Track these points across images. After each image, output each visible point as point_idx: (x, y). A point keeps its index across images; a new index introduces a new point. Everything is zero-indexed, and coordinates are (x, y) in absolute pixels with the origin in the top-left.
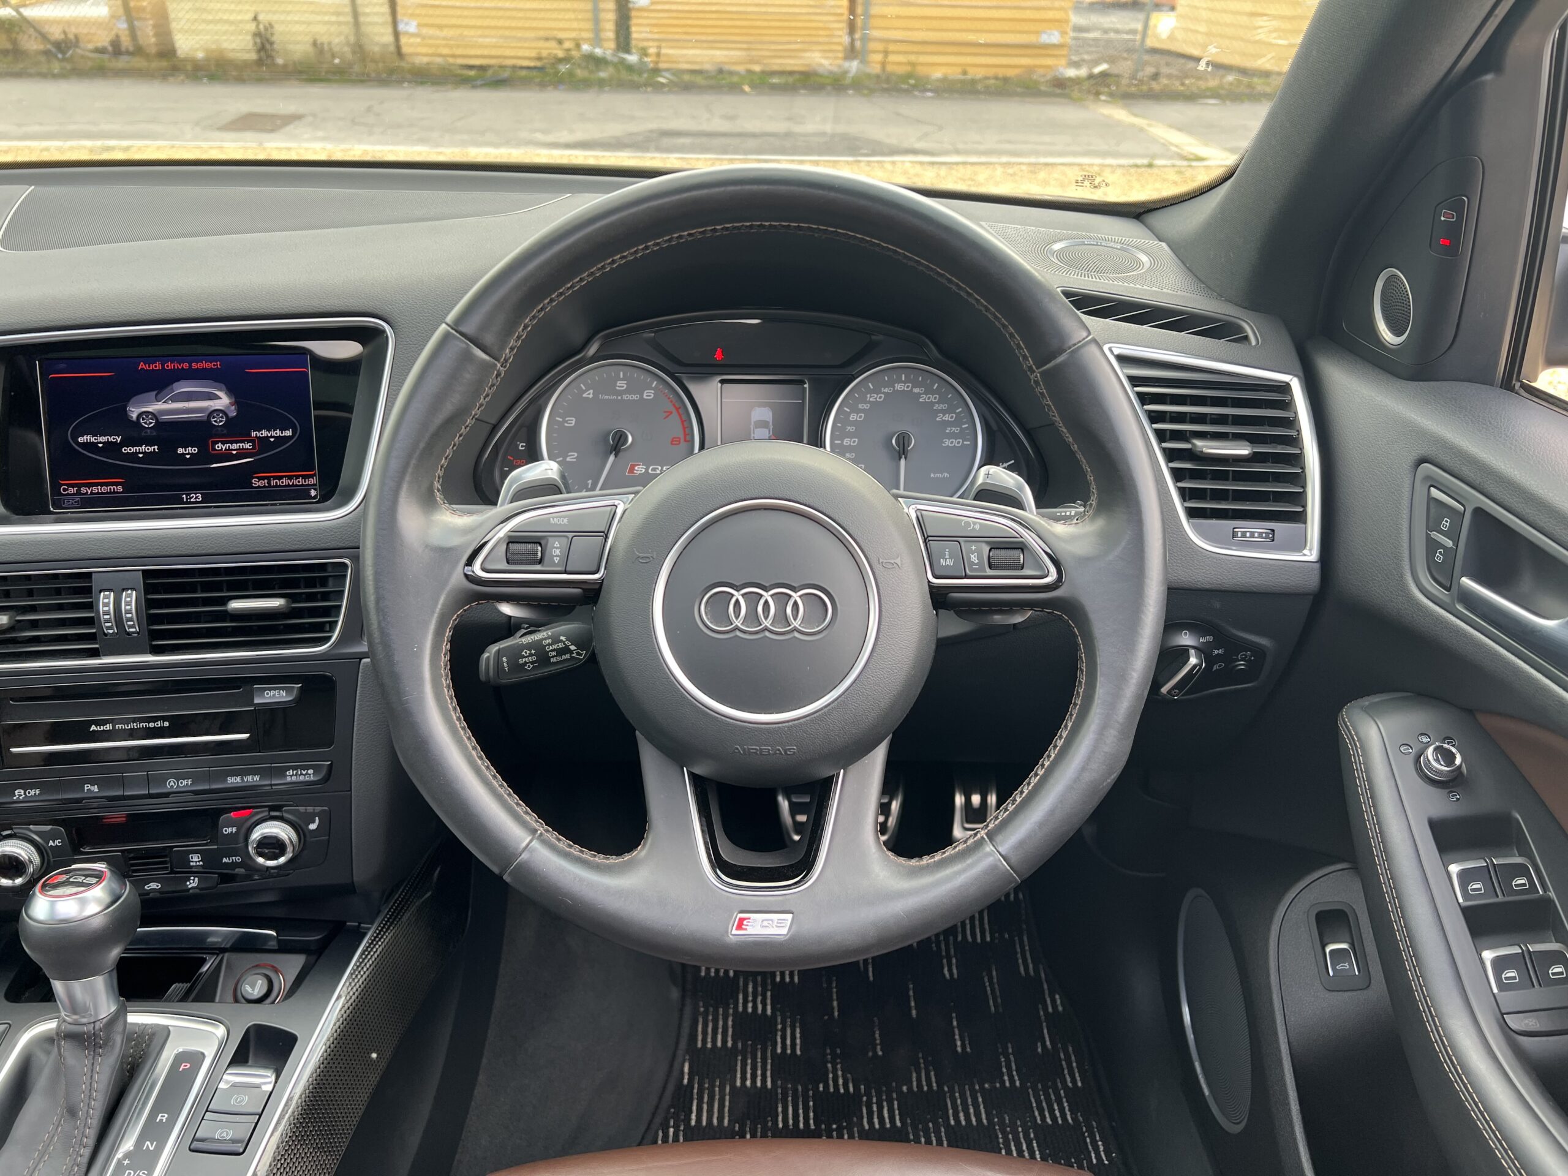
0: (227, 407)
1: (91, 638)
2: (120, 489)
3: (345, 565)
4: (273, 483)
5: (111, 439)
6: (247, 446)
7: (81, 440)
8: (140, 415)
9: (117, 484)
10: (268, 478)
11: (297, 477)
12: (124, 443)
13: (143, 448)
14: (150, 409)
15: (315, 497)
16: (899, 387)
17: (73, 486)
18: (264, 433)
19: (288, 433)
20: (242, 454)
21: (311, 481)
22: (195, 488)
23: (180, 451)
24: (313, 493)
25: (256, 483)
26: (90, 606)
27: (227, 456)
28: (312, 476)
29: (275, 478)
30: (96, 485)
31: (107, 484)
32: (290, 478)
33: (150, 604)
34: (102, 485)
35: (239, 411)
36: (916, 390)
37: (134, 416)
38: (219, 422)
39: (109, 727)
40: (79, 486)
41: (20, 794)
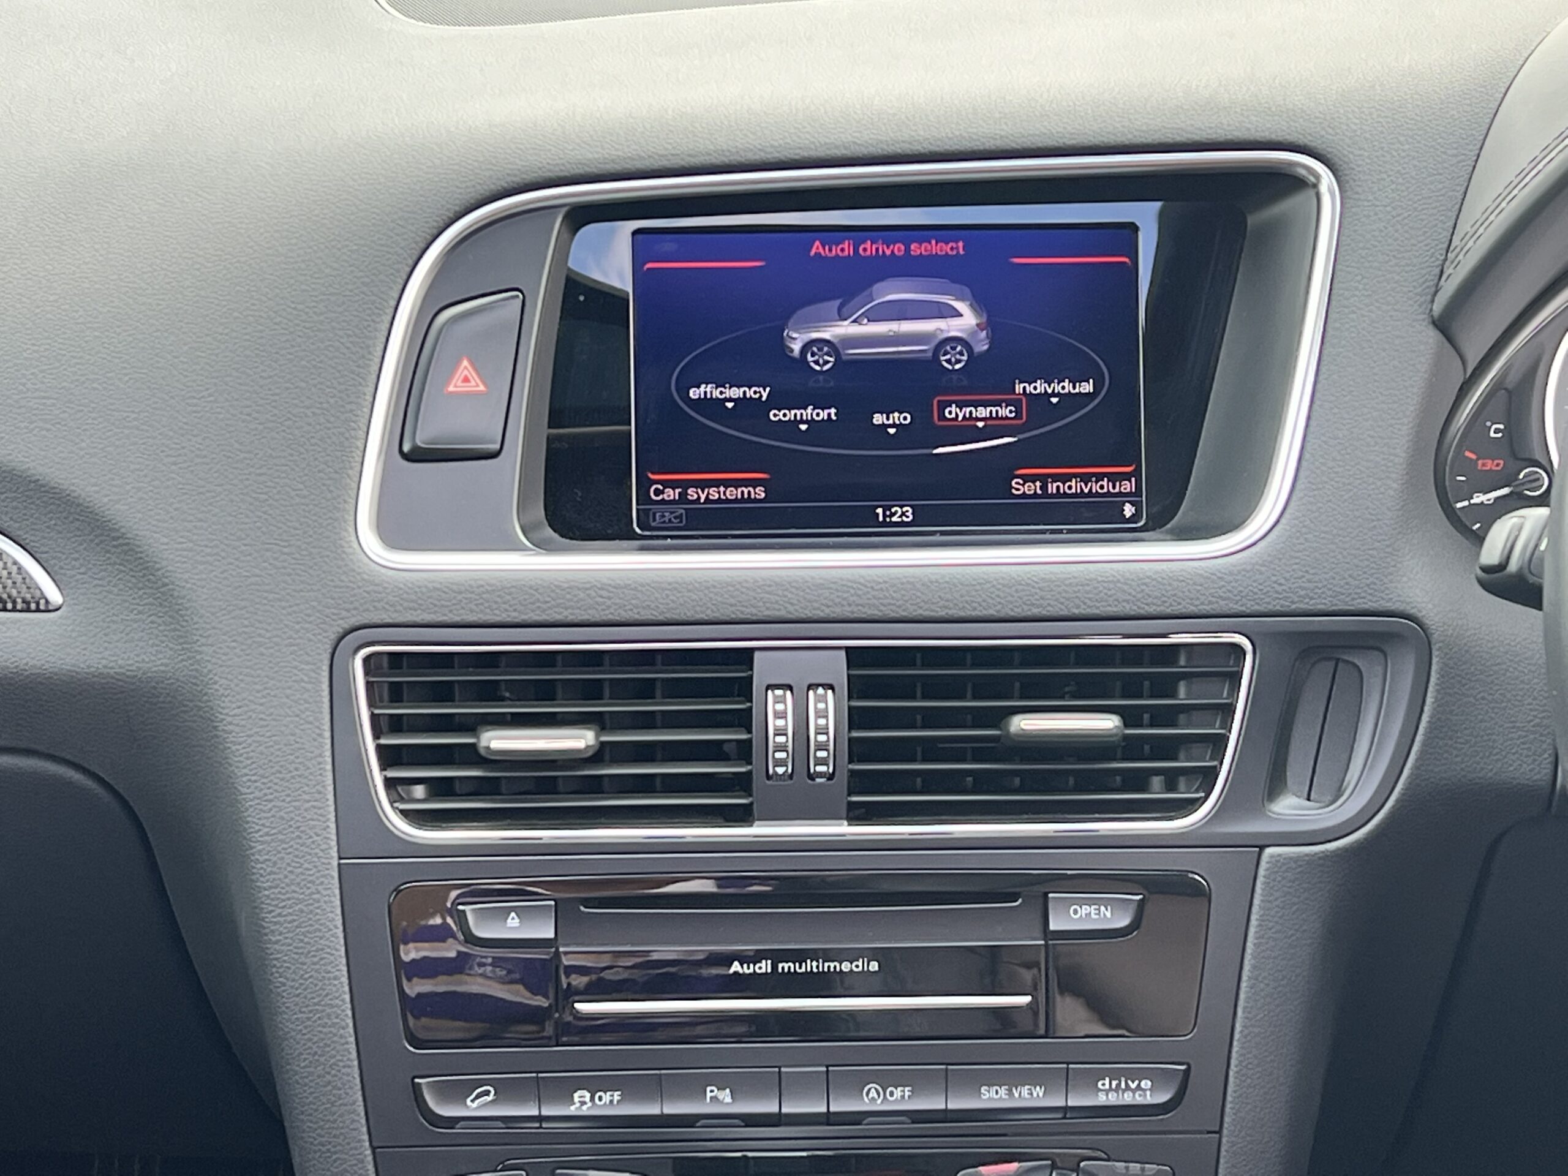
0: (973, 334)
1: (742, 784)
2: (760, 493)
3: (1237, 650)
4: (1052, 488)
5: (750, 393)
6: (1005, 412)
7: (694, 393)
8: (806, 347)
9: (754, 483)
10: (1044, 479)
11: (1100, 477)
12: (775, 402)
13: (809, 412)
14: (826, 335)
15: (1135, 518)
17: (673, 485)
18: (1040, 387)
19: (1087, 387)
20: (994, 429)
21: (1127, 486)
22: (900, 496)
23: (878, 419)
24: (1129, 510)
25: (1019, 487)
26: (743, 720)
27: (967, 432)
28: (1127, 477)
29: (1056, 478)
30: (716, 483)
31: (737, 483)
32: (1085, 479)
33: (856, 719)
34: (727, 484)
35: (993, 340)
37: (796, 347)
38: (954, 362)
39: (765, 967)
40: (685, 485)
41: (582, 1103)
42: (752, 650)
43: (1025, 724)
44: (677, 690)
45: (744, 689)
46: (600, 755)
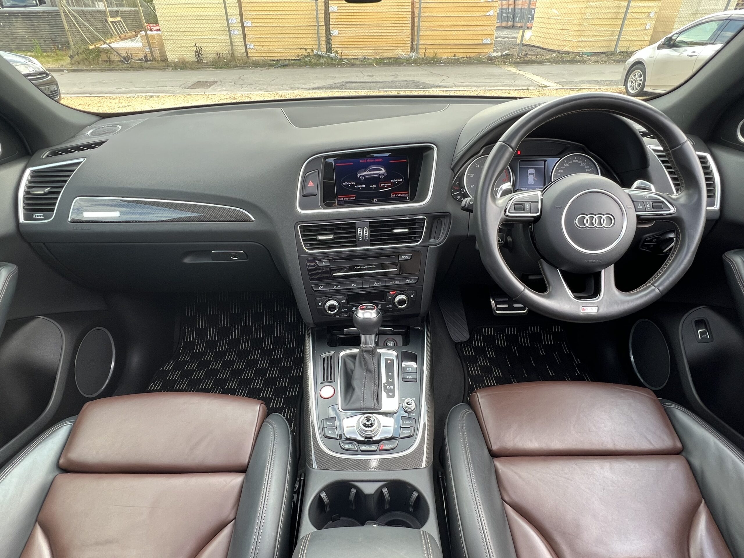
0: (384, 173)
1: (355, 242)
2: (354, 198)
3: (425, 219)
4: (396, 195)
5: (352, 183)
6: (390, 184)
7: (344, 184)
8: (360, 176)
9: (354, 197)
10: (395, 194)
11: (403, 193)
12: (356, 184)
13: (361, 186)
14: (363, 174)
15: (408, 199)
16: (574, 161)
17: (342, 198)
18: (394, 181)
19: (401, 180)
20: (388, 187)
21: (408, 195)
22: (375, 198)
23: (371, 186)
24: (407, 198)
25: (392, 196)
26: (354, 232)
27: (384, 188)
28: (407, 193)
29: (397, 194)
30: (348, 197)
31: (351, 197)
32: (401, 194)
33: (371, 231)
34: (350, 197)
35: (387, 174)
36: (579, 162)
37: (359, 176)
38: (382, 177)
39: (359, 267)
40: (343, 198)
41: (335, 287)
42: (355, 223)
43: (395, 231)
44: (344, 229)
45: (354, 228)
46: (335, 238)
